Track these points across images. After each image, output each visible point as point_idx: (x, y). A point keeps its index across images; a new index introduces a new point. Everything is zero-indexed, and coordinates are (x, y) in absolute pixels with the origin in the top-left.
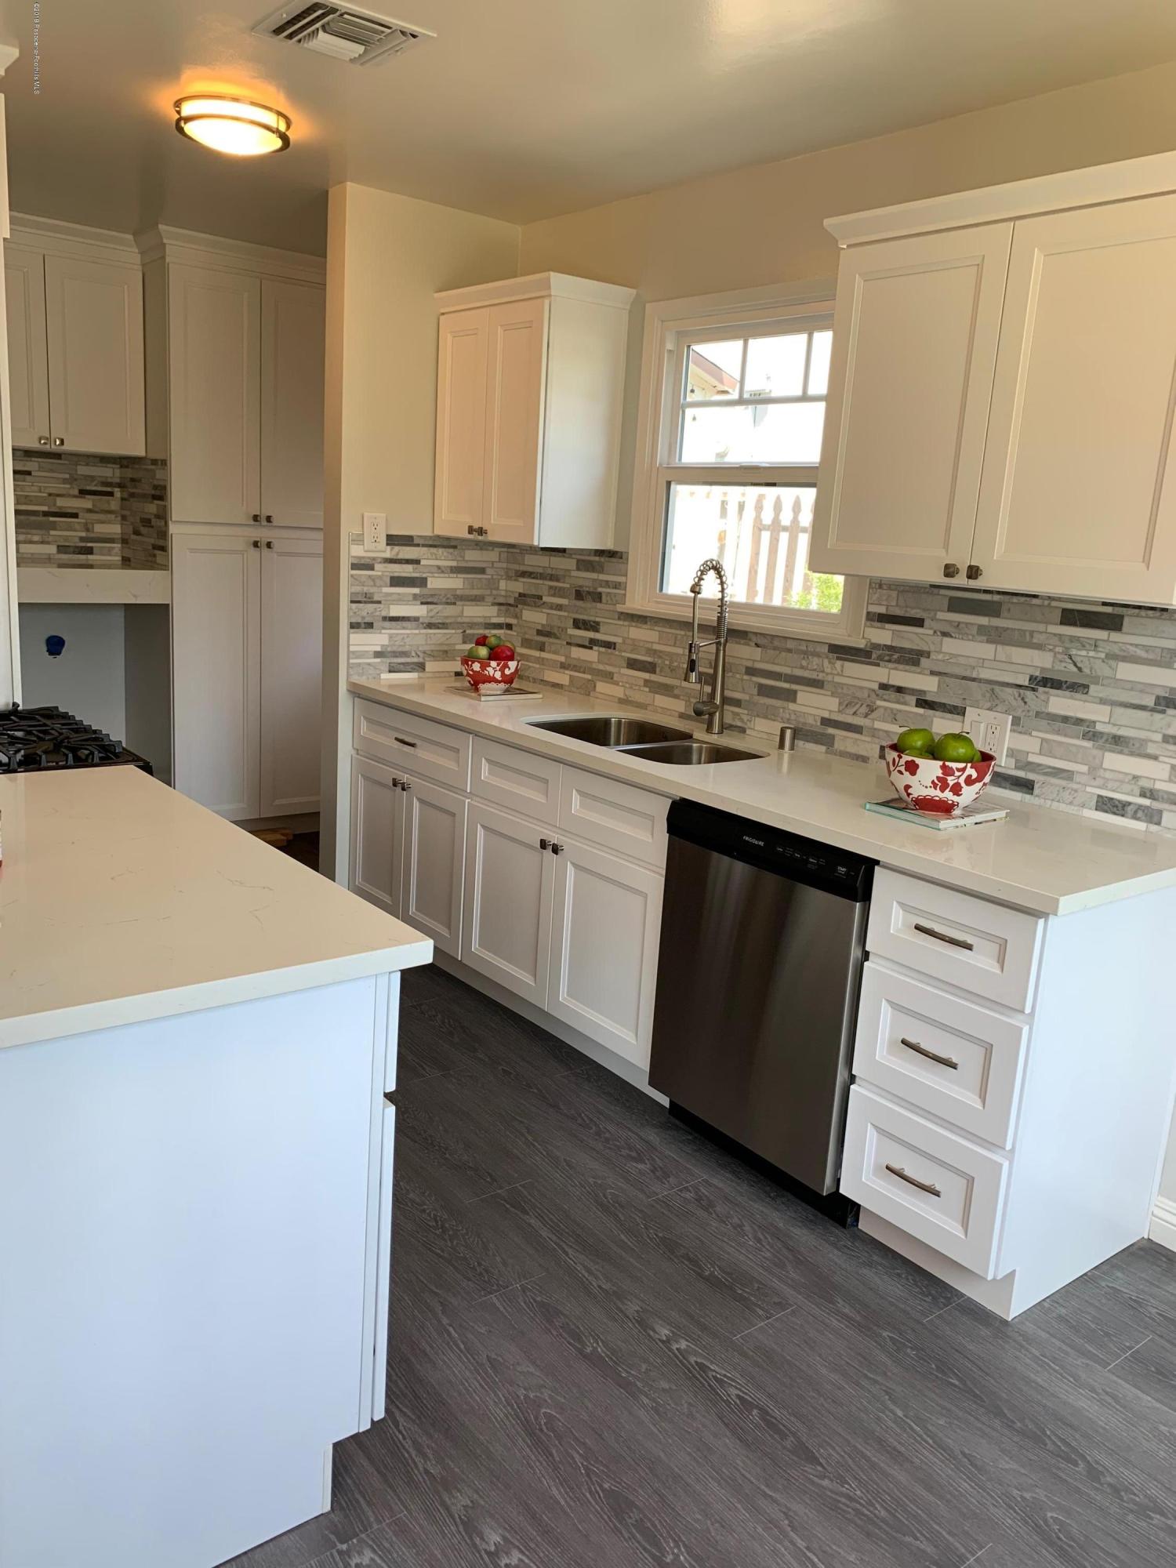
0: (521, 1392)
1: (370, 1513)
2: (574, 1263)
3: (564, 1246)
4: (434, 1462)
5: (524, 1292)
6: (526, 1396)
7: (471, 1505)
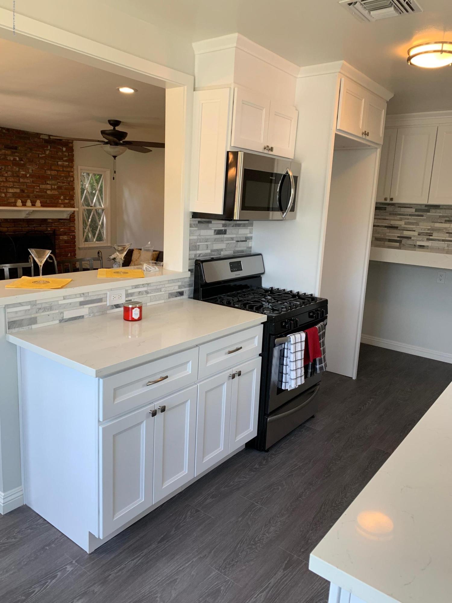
0: (159, 595)
1: (88, 565)
2: (256, 597)
3: (267, 590)
4: (114, 576)
5: (225, 582)
6: (157, 597)
7: (95, 592)
